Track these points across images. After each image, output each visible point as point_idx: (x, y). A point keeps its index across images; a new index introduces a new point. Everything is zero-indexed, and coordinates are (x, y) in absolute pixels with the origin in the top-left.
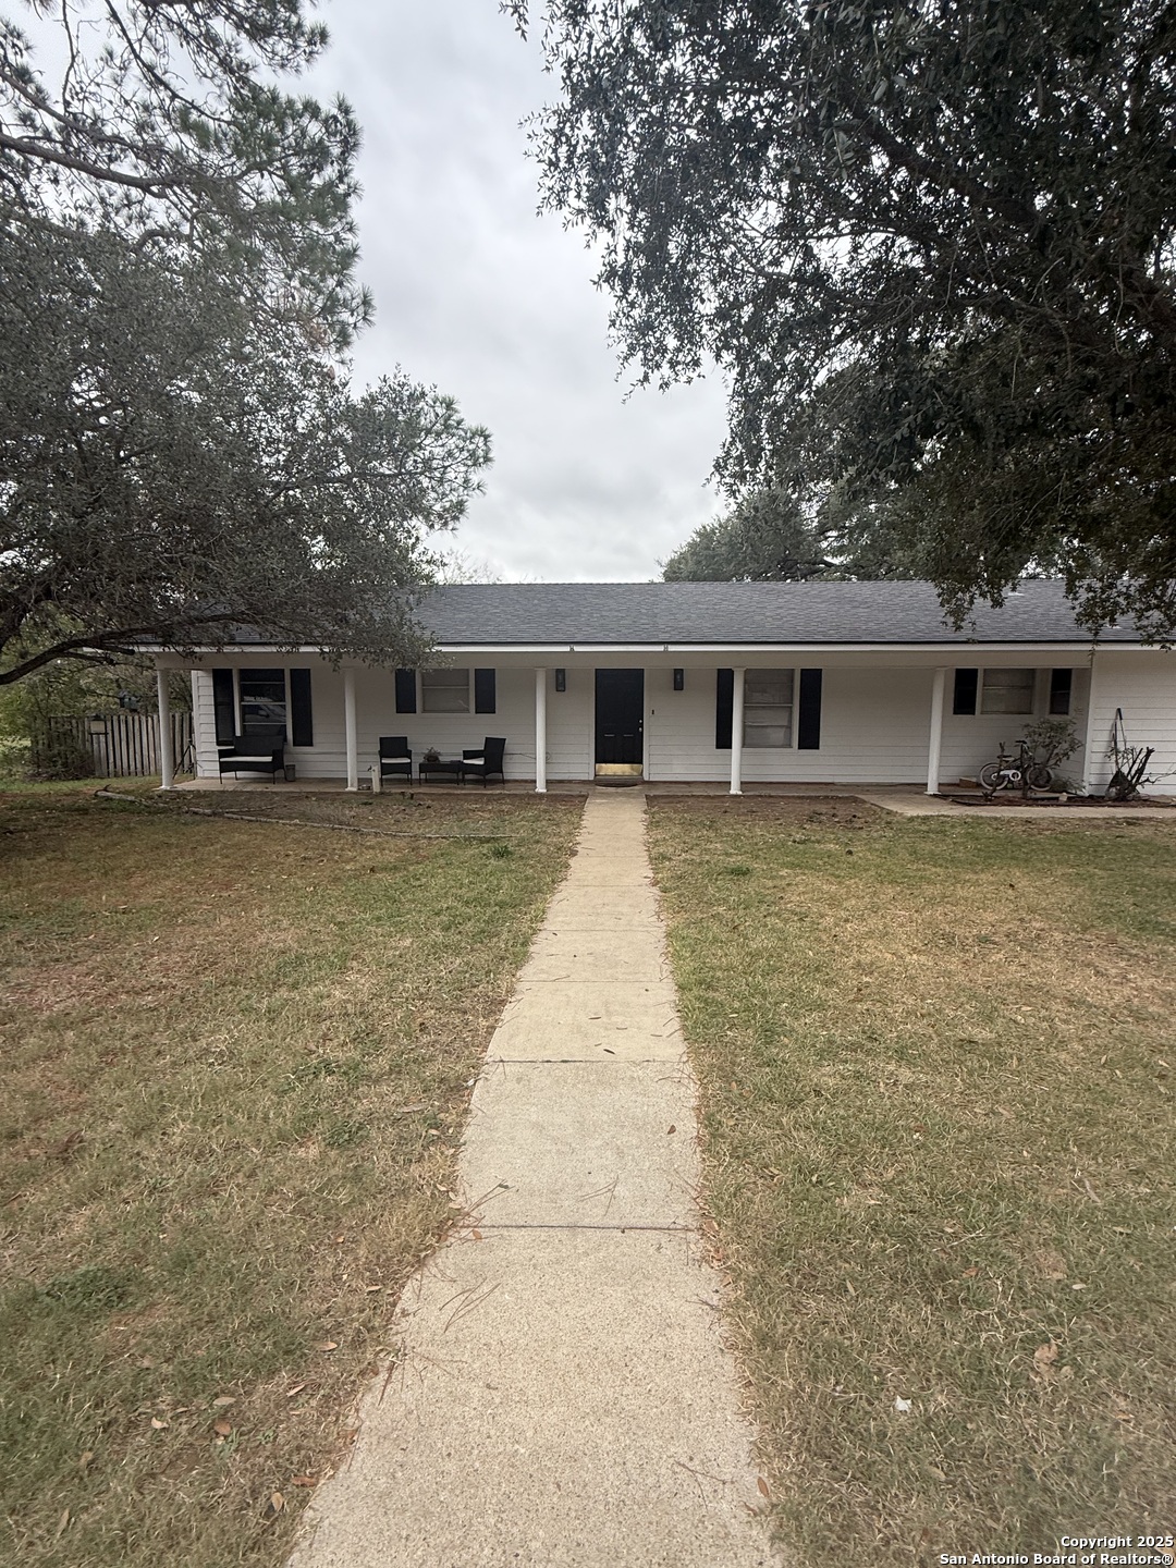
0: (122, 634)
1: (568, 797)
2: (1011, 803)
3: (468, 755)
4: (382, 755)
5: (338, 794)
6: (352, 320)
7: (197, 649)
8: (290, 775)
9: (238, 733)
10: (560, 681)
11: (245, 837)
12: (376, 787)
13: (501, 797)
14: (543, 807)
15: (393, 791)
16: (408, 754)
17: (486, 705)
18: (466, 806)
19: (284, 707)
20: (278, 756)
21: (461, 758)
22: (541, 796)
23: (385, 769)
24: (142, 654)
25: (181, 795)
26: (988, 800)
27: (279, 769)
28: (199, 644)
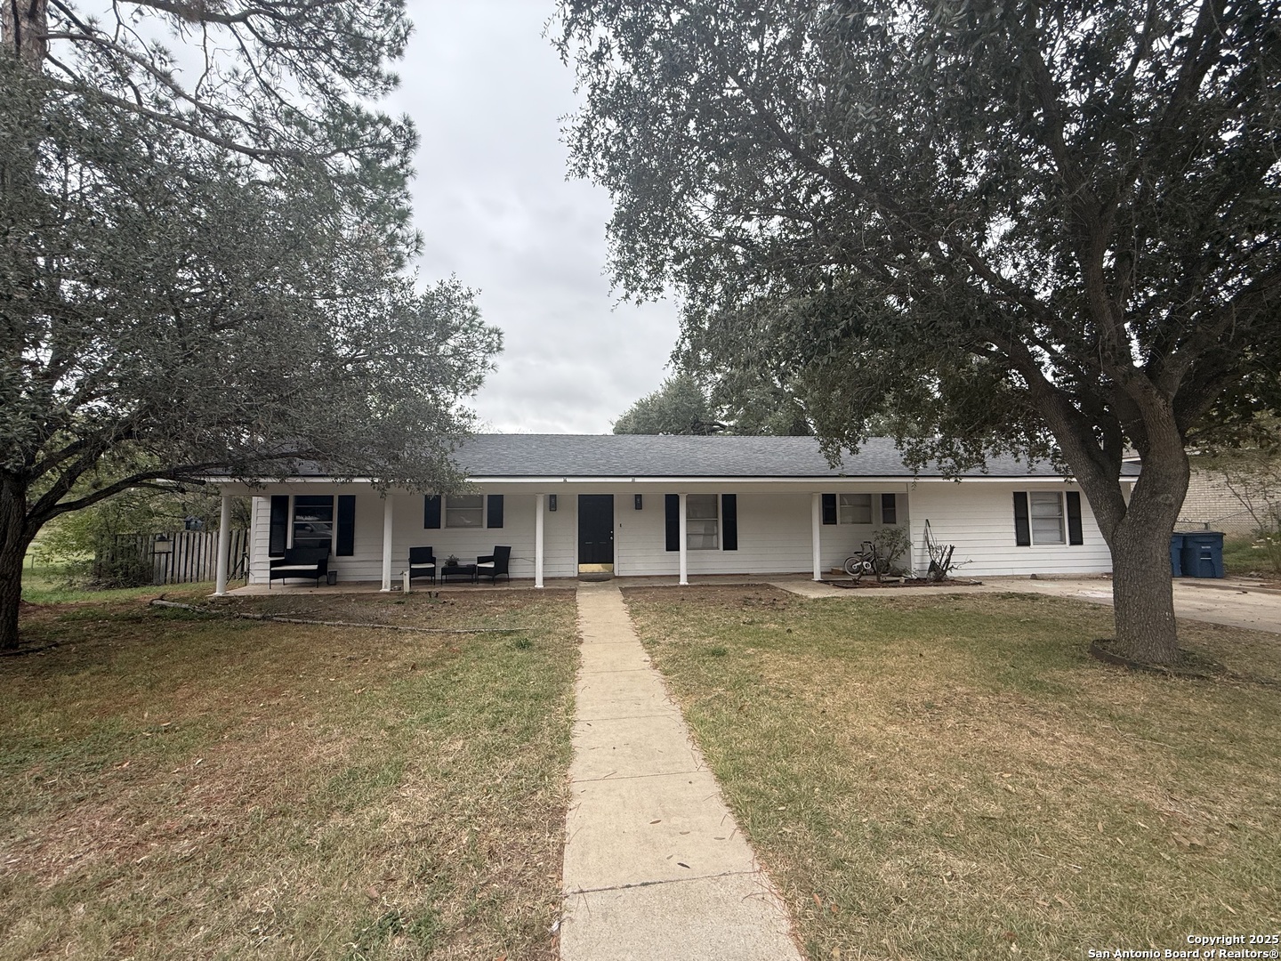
0: (195, 468)
1: (561, 590)
2: (872, 585)
3: (481, 560)
4: (412, 561)
5: (374, 594)
6: (407, 251)
7: (262, 480)
8: (333, 580)
9: (289, 546)
10: (553, 503)
11: (293, 641)
12: (407, 588)
13: (509, 593)
14: (544, 601)
15: (421, 590)
16: (433, 561)
17: (496, 521)
18: (483, 601)
19: (330, 526)
20: (323, 565)
21: (475, 563)
22: (540, 591)
23: (414, 573)
24: (212, 484)
25: (232, 600)
26: (856, 584)
27: (324, 575)
28: (265, 476)
